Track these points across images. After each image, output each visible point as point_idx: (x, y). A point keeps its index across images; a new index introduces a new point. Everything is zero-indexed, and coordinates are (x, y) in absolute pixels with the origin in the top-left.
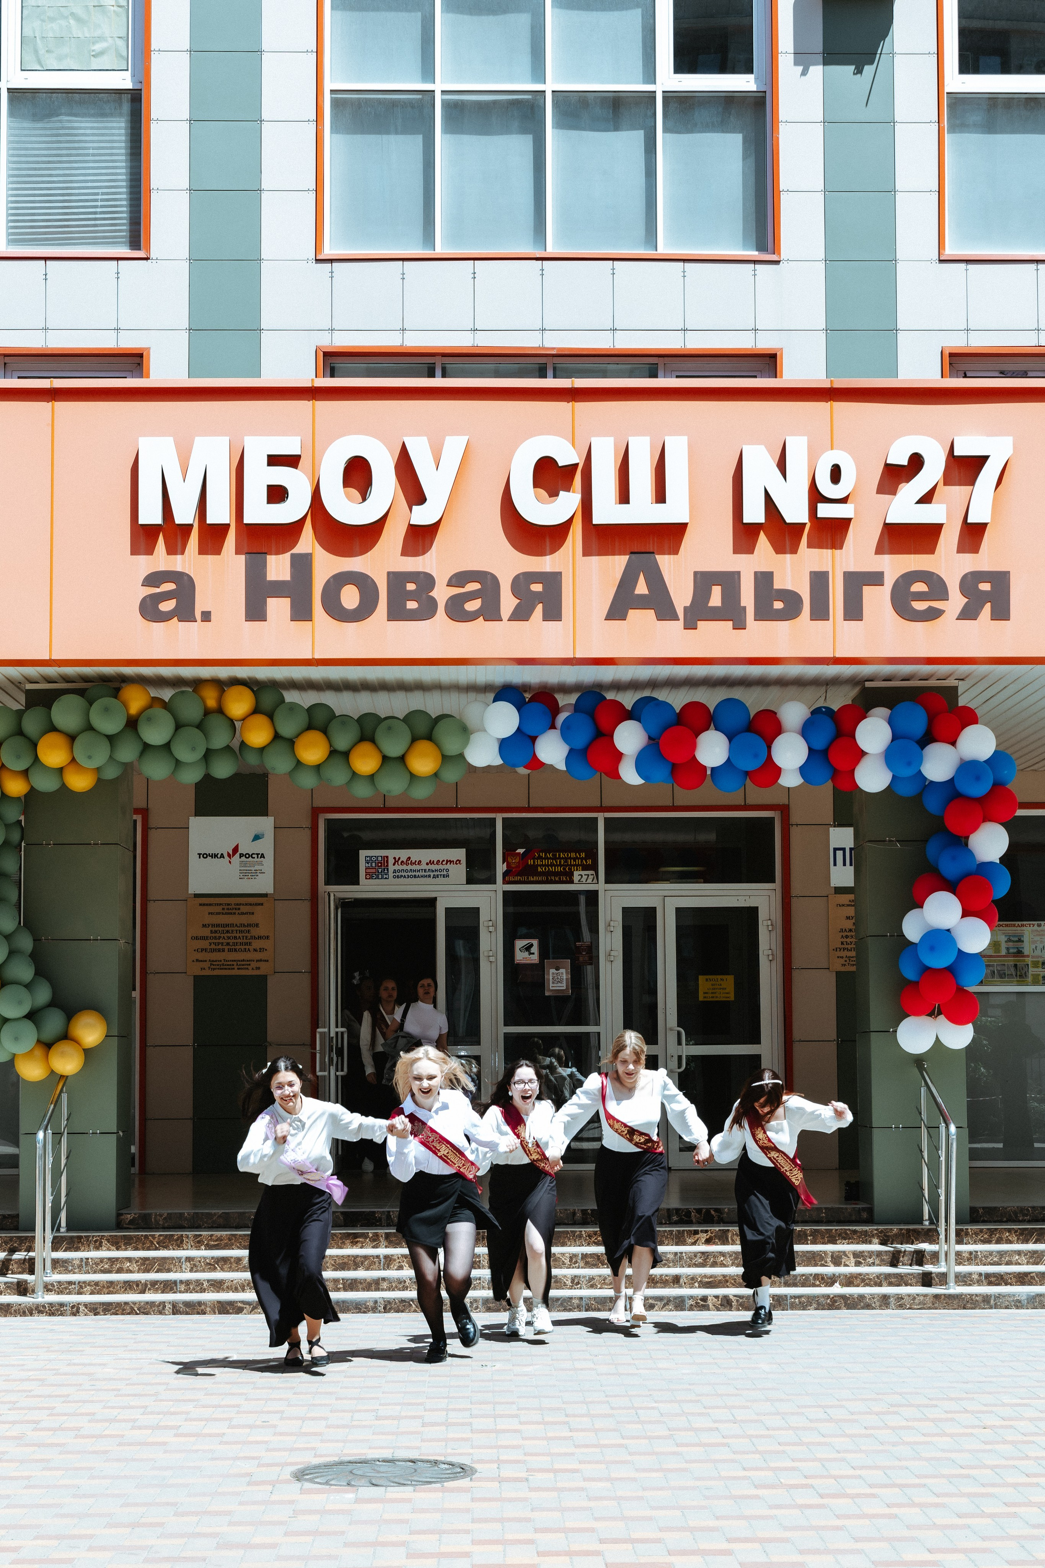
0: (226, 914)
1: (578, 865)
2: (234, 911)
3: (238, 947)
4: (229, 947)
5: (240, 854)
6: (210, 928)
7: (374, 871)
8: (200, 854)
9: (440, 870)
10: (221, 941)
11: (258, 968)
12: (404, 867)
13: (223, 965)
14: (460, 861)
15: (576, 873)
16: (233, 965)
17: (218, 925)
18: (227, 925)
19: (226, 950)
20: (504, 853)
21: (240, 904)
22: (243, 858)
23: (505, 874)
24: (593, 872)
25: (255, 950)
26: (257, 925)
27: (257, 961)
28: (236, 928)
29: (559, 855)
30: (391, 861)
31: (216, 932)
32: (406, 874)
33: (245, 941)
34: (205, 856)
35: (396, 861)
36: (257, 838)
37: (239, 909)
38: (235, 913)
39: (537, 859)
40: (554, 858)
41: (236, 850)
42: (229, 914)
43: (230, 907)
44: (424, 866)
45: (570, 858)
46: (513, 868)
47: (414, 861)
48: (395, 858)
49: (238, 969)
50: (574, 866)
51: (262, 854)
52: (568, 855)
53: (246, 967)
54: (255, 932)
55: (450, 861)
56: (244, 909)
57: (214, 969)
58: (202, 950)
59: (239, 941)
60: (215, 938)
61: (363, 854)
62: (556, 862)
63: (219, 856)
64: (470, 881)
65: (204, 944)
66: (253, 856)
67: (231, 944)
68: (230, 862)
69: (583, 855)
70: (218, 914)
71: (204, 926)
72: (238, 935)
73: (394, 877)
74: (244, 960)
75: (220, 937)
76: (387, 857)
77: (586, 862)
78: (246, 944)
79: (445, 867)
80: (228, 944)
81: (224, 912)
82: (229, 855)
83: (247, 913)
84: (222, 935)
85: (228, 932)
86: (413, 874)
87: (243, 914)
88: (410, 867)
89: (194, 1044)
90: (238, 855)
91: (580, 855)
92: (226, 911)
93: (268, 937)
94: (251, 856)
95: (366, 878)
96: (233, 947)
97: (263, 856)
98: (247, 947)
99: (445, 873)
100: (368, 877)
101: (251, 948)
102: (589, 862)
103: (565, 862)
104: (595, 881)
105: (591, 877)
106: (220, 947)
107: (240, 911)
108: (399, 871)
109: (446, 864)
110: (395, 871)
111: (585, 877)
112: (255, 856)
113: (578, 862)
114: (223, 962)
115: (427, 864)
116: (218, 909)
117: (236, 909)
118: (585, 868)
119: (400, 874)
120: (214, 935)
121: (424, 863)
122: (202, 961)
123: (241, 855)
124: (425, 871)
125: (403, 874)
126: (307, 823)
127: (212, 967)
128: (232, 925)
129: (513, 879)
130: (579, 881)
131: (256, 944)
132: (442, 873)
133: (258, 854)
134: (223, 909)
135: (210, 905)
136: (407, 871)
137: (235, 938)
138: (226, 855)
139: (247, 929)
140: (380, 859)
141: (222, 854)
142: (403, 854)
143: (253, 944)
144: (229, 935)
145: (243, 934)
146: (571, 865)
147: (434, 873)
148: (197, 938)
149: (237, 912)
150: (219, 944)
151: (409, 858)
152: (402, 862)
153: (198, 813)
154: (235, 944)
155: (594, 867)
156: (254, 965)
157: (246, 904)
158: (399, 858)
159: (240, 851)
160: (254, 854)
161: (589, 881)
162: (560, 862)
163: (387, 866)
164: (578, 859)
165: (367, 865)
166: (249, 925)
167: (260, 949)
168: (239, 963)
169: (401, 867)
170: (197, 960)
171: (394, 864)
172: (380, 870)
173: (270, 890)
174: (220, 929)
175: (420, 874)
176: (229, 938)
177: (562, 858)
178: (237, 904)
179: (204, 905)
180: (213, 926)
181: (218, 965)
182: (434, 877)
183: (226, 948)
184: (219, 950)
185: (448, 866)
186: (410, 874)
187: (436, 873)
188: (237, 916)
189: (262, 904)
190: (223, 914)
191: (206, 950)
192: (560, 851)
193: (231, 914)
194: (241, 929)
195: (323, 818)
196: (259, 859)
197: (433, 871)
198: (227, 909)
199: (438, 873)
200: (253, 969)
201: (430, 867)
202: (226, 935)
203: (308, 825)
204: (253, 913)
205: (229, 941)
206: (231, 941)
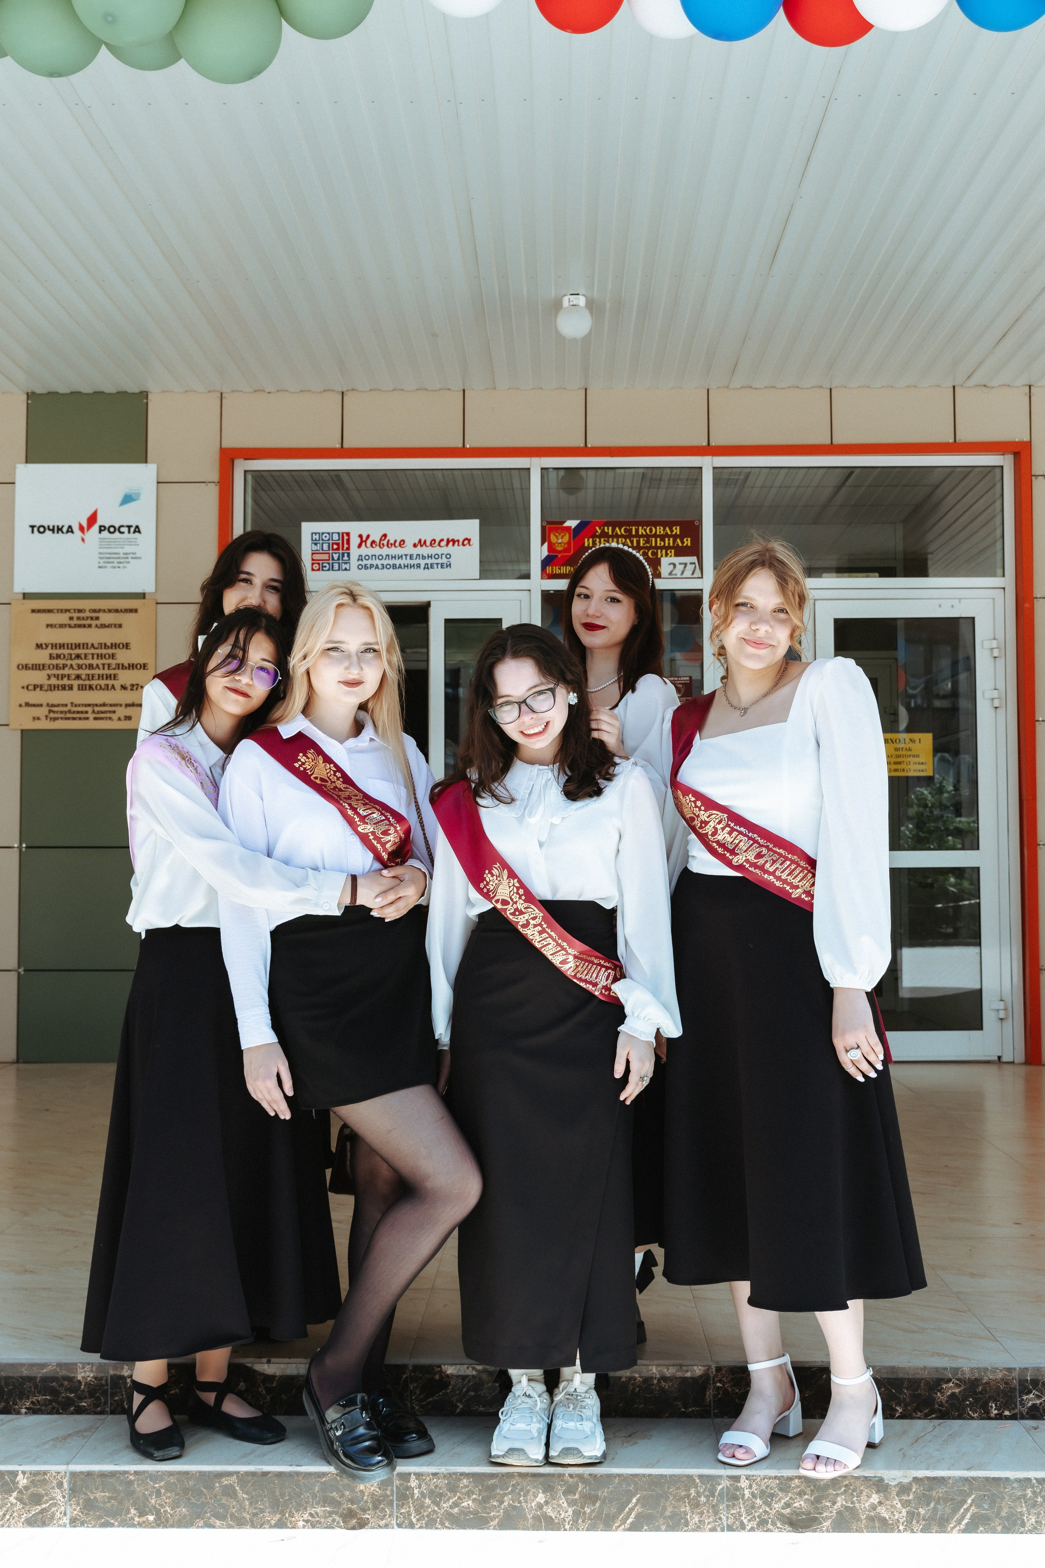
0: (76, 626)
1: (669, 548)
2: (89, 622)
3: (94, 683)
4: (81, 682)
5: (100, 527)
6: (49, 651)
7: (326, 557)
8: (33, 527)
9: (437, 557)
10: (66, 671)
11: (128, 718)
12: (377, 551)
13: (70, 712)
14: (469, 540)
15: (665, 561)
16: (87, 712)
17: (62, 646)
18: (78, 646)
19: (75, 688)
20: (543, 529)
21: (100, 611)
22: (105, 534)
23: (545, 563)
24: (694, 559)
25: (124, 687)
26: (127, 646)
27: (127, 705)
28: (92, 651)
29: (637, 531)
30: (355, 541)
31: (58, 656)
32: (379, 563)
33: (106, 672)
34: (41, 529)
35: (363, 540)
36: (128, 499)
37: (97, 618)
38: (90, 626)
39: (600, 537)
40: (629, 535)
41: (92, 519)
42: (80, 626)
43: (81, 615)
44: (409, 549)
45: (656, 536)
46: (560, 552)
47: (392, 541)
48: (361, 536)
49: (95, 719)
50: (662, 548)
51: (137, 527)
52: (651, 530)
53: (108, 715)
54: (123, 657)
55: (454, 541)
56: (105, 618)
57: (55, 719)
58: (35, 687)
59: (97, 672)
60: (57, 667)
61: (308, 528)
62: (632, 542)
63: (65, 530)
64: (485, 573)
65: (39, 677)
66: (122, 529)
67: (83, 677)
68: (83, 540)
69: (677, 530)
70: (62, 626)
71: (39, 646)
72: (95, 662)
73: (360, 567)
74: (104, 705)
75: (65, 666)
76: (348, 534)
77: (683, 542)
78: (108, 677)
79: (445, 550)
80: (78, 677)
81: (73, 623)
82: (81, 528)
83: (109, 626)
84: (69, 662)
85: (78, 656)
86: (392, 562)
87: (103, 626)
88: (385, 551)
89: (21, 844)
90: (96, 528)
91: (672, 531)
92: (75, 622)
93: (144, 666)
94: (119, 530)
95: (313, 570)
96: (87, 682)
97: (137, 530)
98: (110, 682)
99: (444, 560)
100: (316, 567)
101: (117, 684)
102: (688, 542)
103: (647, 542)
104: (698, 573)
105: (690, 568)
106: (65, 681)
107: (98, 622)
108: (368, 557)
109: (447, 545)
110: (360, 558)
111: (680, 568)
112: (125, 530)
113: (668, 542)
114: (69, 707)
115: (415, 546)
116: (63, 618)
117: (92, 618)
118: (681, 552)
119: (369, 562)
120: (55, 662)
121: (409, 543)
122: (34, 705)
123: (102, 529)
124: (411, 557)
125: (375, 562)
126: (214, 475)
127: (52, 715)
128: (85, 646)
129: (558, 571)
130: (670, 574)
131: (126, 677)
132: (439, 561)
133: (129, 527)
134: (71, 618)
135: (50, 611)
136: (380, 558)
137: (91, 666)
138: (76, 528)
139: (110, 651)
140: (336, 537)
141: (70, 527)
142: (374, 529)
143: (119, 677)
144: (80, 662)
145: (104, 661)
146: (656, 548)
147: (426, 561)
148: (26, 667)
149: (94, 623)
150: (63, 676)
151: (385, 536)
152: (373, 542)
153: (29, 459)
154: (90, 677)
155: (695, 550)
156: (121, 712)
157: (110, 611)
158: (368, 536)
159: (101, 521)
160: (123, 526)
161: (688, 573)
162: (638, 542)
163: (348, 549)
164: (669, 536)
165: (315, 548)
166: (115, 646)
167: (133, 685)
168: (96, 709)
169: (370, 551)
170: (27, 704)
171: (360, 546)
172: (336, 556)
173: (149, 587)
174: (66, 652)
175: (403, 562)
176: (80, 667)
177: (642, 536)
178: (94, 611)
179: (39, 611)
180: (54, 646)
181: (61, 712)
182: (426, 567)
183: (76, 683)
184: (64, 688)
185: (451, 549)
186: (385, 562)
187: (429, 561)
188: (93, 630)
189: (136, 611)
190: (70, 626)
191: (41, 687)
192: (638, 524)
193: (84, 626)
194: (99, 651)
195: (241, 467)
196: (132, 535)
197: (424, 557)
198: (78, 618)
199: (434, 561)
200: (119, 719)
201: (420, 550)
202: (75, 662)
203: (215, 476)
204: (120, 626)
205: (80, 672)
206: (83, 672)
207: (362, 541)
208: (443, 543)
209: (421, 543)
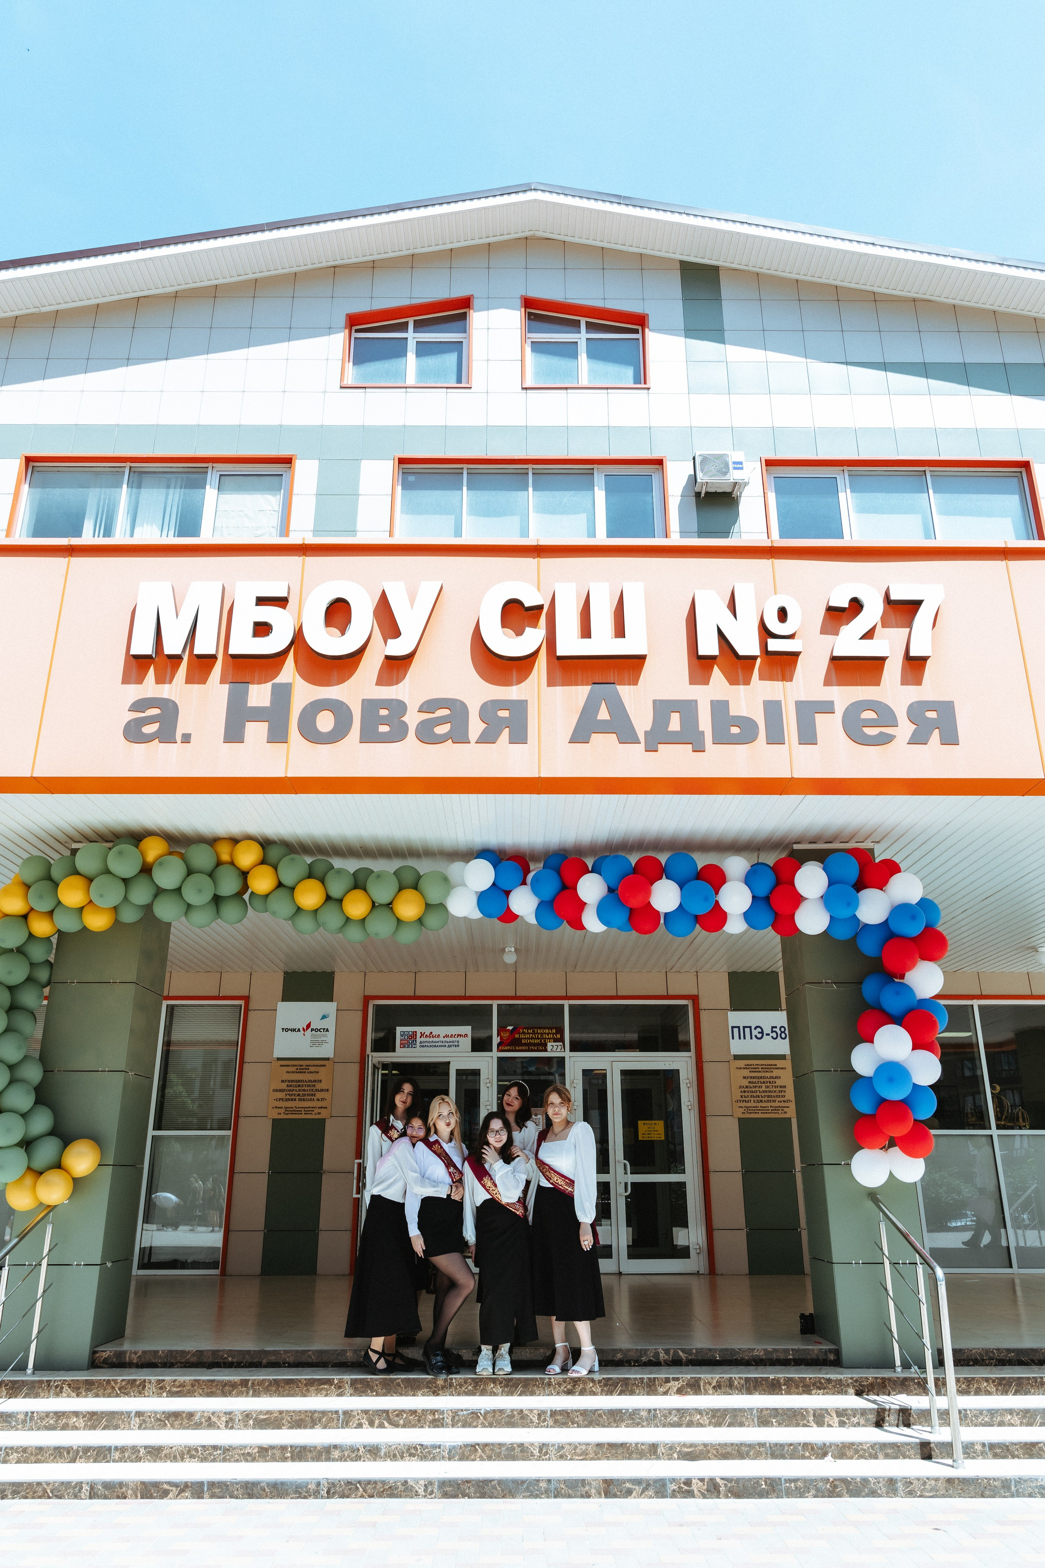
0: (299, 1072)
1: (551, 1039)
3: (306, 1097)
4: (300, 1097)
6: (287, 1083)
7: (406, 1042)
8: (283, 1029)
9: (453, 1042)
10: (294, 1092)
11: (319, 1113)
12: (428, 1039)
13: (295, 1110)
14: (467, 1035)
15: (549, 1045)
16: (302, 1111)
17: (292, 1081)
18: (299, 1081)
19: (297, 1100)
20: (498, 1030)
21: (310, 1066)
22: (314, 1032)
23: (499, 1045)
24: (561, 1044)
25: (318, 1100)
26: (320, 1081)
27: (319, 1108)
28: (305, 1083)
29: (537, 1031)
30: (419, 1035)
31: (291, 1086)
32: (429, 1045)
33: (311, 1093)
34: (287, 1030)
36: (324, 1017)
37: (308, 1069)
38: (305, 1072)
39: (522, 1034)
40: (535, 1033)
41: (309, 1026)
42: (301, 1072)
43: (302, 1067)
44: (441, 1039)
45: (546, 1033)
46: (504, 1040)
47: (435, 1035)
48: (421, 1033)
49: (305, 1114)
50: (547, 1039)
52: (545, 1031)
54: (319, 1086)
55: (461, 1035)
56: (312, 1069)
57: (288, 1114)
58: (280, 1099)
59: (307, 1093)
60: (290, 1090)
61: (399, 1030)
62: (536, 1036)
63: (297, 1030)
64: (473, 1050)
65: (282, 1095)
67: (301, 1095)
68: (304, 1035)
69: (554, 1031)
70: (293, 1072)
71: (283, 1081)
72: (306, 1088)
73: (420, 1047)
74: (309, 1107)
75: (293, 1090)
76: (416, 1032)
77: (556, 1037)
79: (456, 1039)
80: (299, 1095)
81: (298, 1071)
82: (304, 1029)
83: (313, 1072)
84: (295, 1088)
85: (299, 1086)
86: (434, 1044)
87: (311, 1072)
88: (431, 1040)
89: (269, 1171)
90: (310, 1029)
91: (552, 1031)
92: (299, 1070)
93: (327, 1090)
94: (319, 1030)
95: (400, 1048)
96: (302, 1097)
97: (327, 1030)
98: (312, 1097)
99: (456, 1044)
100: (402, 1046)
101: (315, 1098)
102: (559, 1036)
103: (542, 1036)
104: (563, 1050)
105: (560, 1047)
106: (293, 1097)
107: (309, 1071)
108: (424, 1042)
109: (458, 1037)
110: (421, 1042)
111: (555, 1047)
113: (551, 1036)
114: (294, 1108)
116: (294, 1069)
117: (306, 1069)
118: (556, 1041)
119: (425, 1044)
120: (289, 1088)
121: (441, 1036)
122: (279, 1108)
123: (312, 1030)
124: (442, 1042)
125: (427, 1044)
127: (286, 1112)
128: (302, 1081)
129: (504, 1048)
130: (551, 1050)
131: (319, 1095)
132: (454, 1044)
133: (324, 1029)
134: (297, 1069)
135: (288, 1066)
136: (429, 1042)
137: (304, 1090)
138: (301, 1030)
139: (313, 1084)
140: (411, 1033)
141: (299, 1029)
142: (427, 1030)
143: (317, 1095)
144: (300, 1088)
145: (310, 1088)
146: (545, 1038)
147: (448, 1044)
148: (276, 1091)
149: (307, 1071)
150: (292, 1095)
151: (431, 1033)
152: (427, 1035)
153: (284, 999)
154: (304, 1095)
155: (562, 1039)
156: (316, 1111)
157: (314, 1066)
158: (424, 1033)
159: (312, 1027)
160: (321, 1029)
161: (559, 1050)
162: (538, 1036)
163: (416, 1038)
164: (551, 1034)
165: (401, 1037)
166: (315, 1081)
167: (322, 1099)
168: (306, 1109)
169: (425, 1039)
170: (276, 1107)
171: (421, 1037)
172: (410, 1042)
173: (331, 1056)
174: (294, 1084)
175: (439, 1044)
176: (300, 1090)
177: (540, 1033)
178: (307, 1066)
179: (284, 1066)
180: (289, 1081)
181: (291, 1111)
182: (449, 1047)
183: (297, 1098)
184: (292, 1100)
185: (459, 1039)
186: (431, 1044)
187: (450, 1044)
188: (307, 1074)
189: (325, 1066)
190: (296, 1072)
191: (282, 1099)
192: (538, 1029)
193: (303, 1072)
194: (308, 1084)
195: (372, 1003)
196: (325, 1033)
197: (448, 1042)
198: (300, 1069)
199: (452, 1044)
200: (315, 1114)
201: (446, 1039)
202: (297, 1089)
203: (361, 1008)
204: (318, 1072)
205: (300, 1093)
206: (301, 1093)
207: (422, 1035)
208: (456, 1036)
209: (447, 1036)
